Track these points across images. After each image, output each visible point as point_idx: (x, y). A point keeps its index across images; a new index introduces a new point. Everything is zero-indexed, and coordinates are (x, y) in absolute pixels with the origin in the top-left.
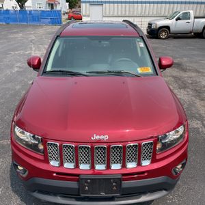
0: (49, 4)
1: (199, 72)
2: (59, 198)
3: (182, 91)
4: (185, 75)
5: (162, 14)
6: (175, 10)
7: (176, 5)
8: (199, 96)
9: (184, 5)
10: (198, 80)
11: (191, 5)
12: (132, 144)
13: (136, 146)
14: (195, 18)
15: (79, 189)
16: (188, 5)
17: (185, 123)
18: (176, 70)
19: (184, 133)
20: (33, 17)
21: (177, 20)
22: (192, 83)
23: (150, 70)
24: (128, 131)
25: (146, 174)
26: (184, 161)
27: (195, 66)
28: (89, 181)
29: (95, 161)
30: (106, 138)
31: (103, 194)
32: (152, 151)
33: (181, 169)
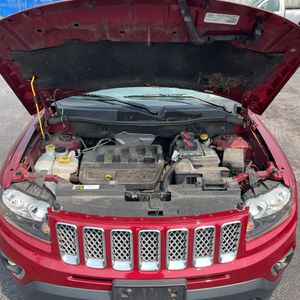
12: (204, 227)
13: (211, 230)
14: (286, 9)
25: (228, 277)
26: (291, 252)
28: (129, 290)
32: (238, 238)
33: (285, 264)
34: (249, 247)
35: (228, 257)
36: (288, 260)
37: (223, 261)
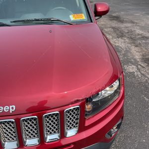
1: (133, 23)
3: (120, 39)
4: (122, 26)
8: (134, 43)
10: (133, 30)
17: (121, 77)
18: (115, 22)
19: (119, 88)
22: (128, 32)
23: (84, 17)
25: (72, 146)
27: (130, 18)
30: (12, 109)
32: (79, 117)
33: (116, 130)
34: (87, 123)
35: (71, 133)
36: (118, 127)
37: (67, 136)
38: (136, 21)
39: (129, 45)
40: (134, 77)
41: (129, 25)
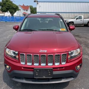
0: (24, 14)
2: (24, 80)
4: (81, 39)
5: (70, 17)
6: (76, 16)
7: (76, 14)
9: (79, 14)
10: (86, 41)
11: (82, 14)
12: (57, 54)
13: (59, 55)
14: (84, 18)
15: (33, 75)
16: (81, 14)
20: (17, 19)
21: (76, 19)
22: (84, 42)
24: (55, 50)
26: (81, 64)
28: (38, 70)
29: (41, 62)
30: (46, 51)
31: (44, 77)
38: (88, 38)
39: (85, 47)
40: (88, 60)
41: (84, 39)
